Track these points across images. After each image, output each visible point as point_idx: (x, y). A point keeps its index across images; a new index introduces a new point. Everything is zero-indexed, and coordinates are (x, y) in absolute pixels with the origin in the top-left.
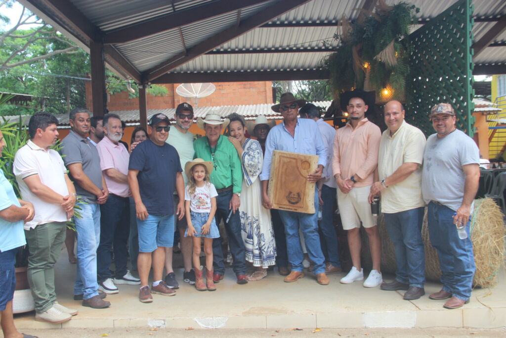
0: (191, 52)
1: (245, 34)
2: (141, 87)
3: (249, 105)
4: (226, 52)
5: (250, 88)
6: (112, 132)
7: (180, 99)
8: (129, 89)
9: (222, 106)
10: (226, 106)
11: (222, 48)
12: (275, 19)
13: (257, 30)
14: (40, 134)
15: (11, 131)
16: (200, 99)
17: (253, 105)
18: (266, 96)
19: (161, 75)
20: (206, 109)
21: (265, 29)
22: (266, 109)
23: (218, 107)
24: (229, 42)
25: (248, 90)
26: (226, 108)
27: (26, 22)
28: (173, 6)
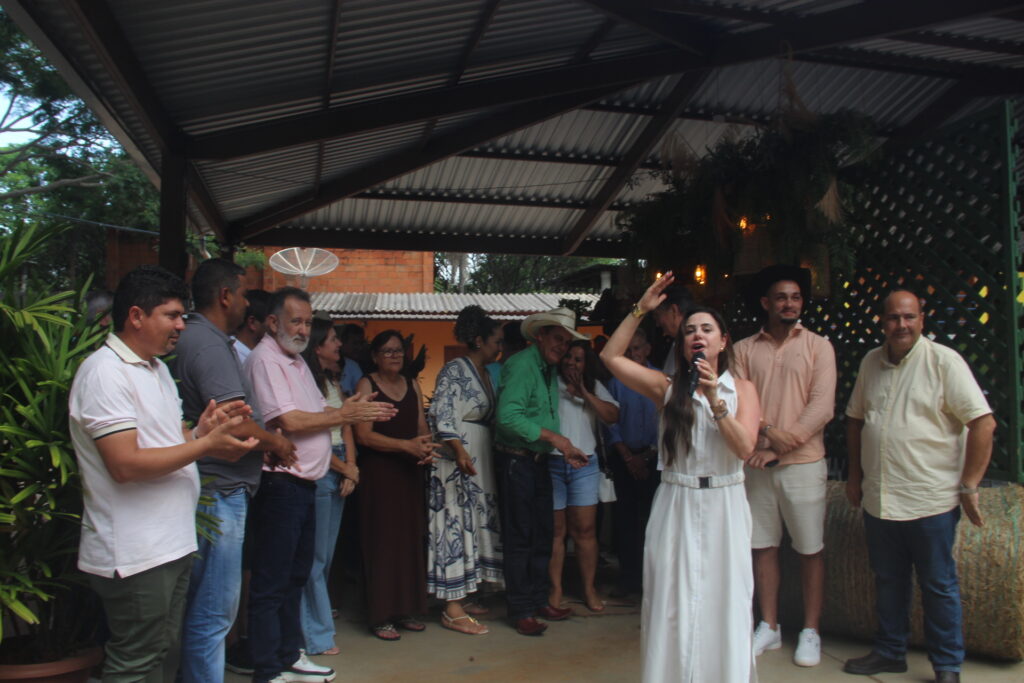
0: (328, 190)
1: (428, 168)
2: (226, 250)
3: (396, 293)
4: (388, 196)
5: (395, 265)
6: (288, 330)
7: (274, 277)
8: (202, 253)
9: (348, 293)
10: (355, 293)
11: (381, 188)
12: (487, 144)
13: (452, 160)
14: (136, 322)
15: (52, 313)
16: (310, 278)
17: (402, 293)
18: (422, 281)
19: (266, 230)
20: (321, 296)
21: (466, 160)
22: (426, 302)
23: (342, 295)
24: (397, 180)
25: (390, 268)
26: (356, 298)
27: (14, 127)
28: (327, 99)
